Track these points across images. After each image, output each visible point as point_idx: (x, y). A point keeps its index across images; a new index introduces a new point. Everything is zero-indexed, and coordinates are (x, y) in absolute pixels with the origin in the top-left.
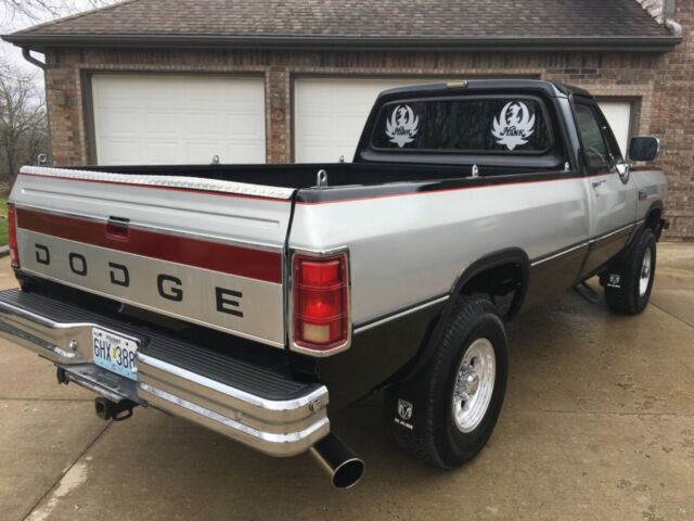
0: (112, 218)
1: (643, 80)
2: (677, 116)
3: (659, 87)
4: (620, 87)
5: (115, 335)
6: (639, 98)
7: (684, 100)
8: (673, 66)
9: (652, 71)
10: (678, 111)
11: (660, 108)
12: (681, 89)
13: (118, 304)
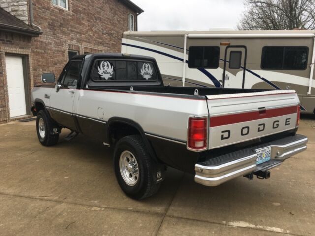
0: (259, 108)
1: (28, 48)
2: (40, 64)
3: (33, 52)
4: (21, 50)
5: (263, 149)
6: (27, 55)
7: (40, 57)
8: (36, 43)
9: (30, 44)
10: (39, 62)
11: (35, 60)
12: (39, 52)
13: (258, 139)
